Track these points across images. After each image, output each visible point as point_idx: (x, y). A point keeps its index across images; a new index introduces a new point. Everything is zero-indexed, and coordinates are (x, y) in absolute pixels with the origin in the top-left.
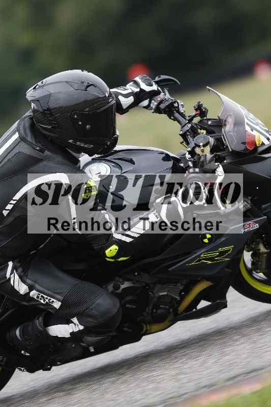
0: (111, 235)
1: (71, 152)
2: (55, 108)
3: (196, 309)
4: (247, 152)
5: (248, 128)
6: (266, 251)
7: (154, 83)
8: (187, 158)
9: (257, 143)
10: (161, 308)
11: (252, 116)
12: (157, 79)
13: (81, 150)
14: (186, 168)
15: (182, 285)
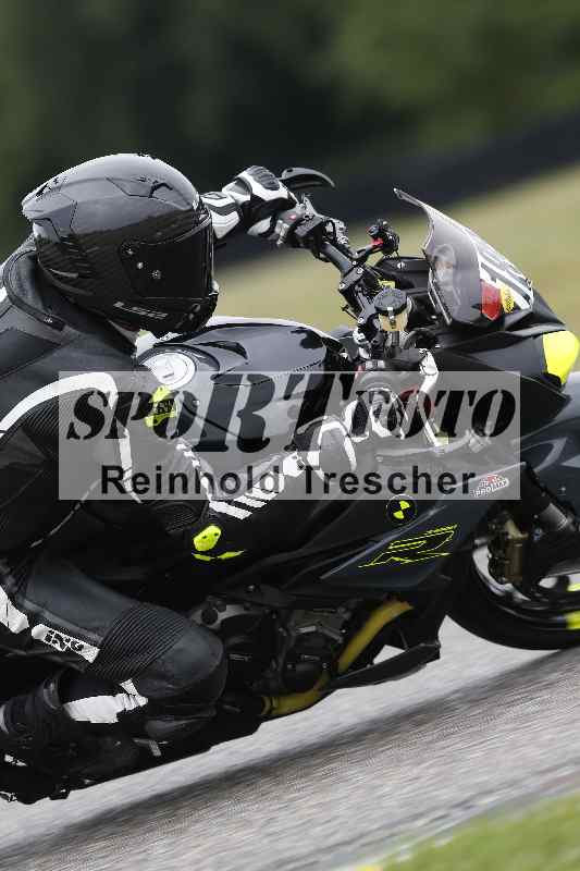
0: (205, 502)
1: (117, 327)
2: (87, 235)
3: (372, 664)
4: (486, 324)
5: (484, 275)
6: (520, 536)
7: (280, 183)
8: (357, 341)
9: (505, 306)
10: (305, 661)
11: (491, 249)
12: (285, 175)
13: (138, 324)
14: (355, 361)
15: (347, 610)
